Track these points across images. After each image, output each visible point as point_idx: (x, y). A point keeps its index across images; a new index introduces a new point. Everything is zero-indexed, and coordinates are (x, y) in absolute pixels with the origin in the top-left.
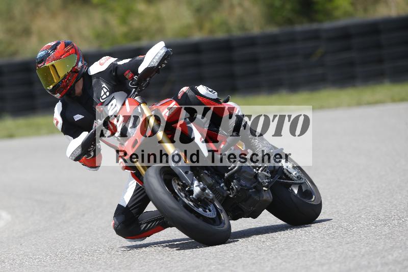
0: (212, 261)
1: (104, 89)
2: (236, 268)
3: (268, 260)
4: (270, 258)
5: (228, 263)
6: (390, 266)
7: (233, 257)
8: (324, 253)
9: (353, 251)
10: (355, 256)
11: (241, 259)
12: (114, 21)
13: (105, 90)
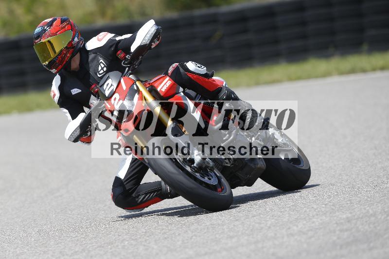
0: (125, 237)
1: (101, 64)
2: (149, 243)
3: (179, 234)
4: (180, 232)
5: (140, 238)
6: (296, 237)
7: (146, 232)
8: (232, 226)
9: (260, 223)
10: (262, 228)
11: (153, 234)
12: (19, 11)
13: (103, 66)
